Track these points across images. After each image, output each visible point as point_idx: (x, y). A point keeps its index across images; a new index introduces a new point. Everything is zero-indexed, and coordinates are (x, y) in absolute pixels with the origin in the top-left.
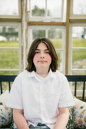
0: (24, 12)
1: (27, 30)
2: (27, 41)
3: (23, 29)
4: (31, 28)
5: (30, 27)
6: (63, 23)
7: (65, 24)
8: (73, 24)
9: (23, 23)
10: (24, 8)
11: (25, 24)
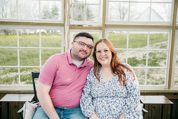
0: (66, 18)
1: (69, 33)
2: (69, 42)
3: (65, 32)
4: (72, 31)
6: (100, 28)
7: (101, 28)
8: (108, 29)
9: (65, 27)
10: (67, 14)
11: (67, 27)
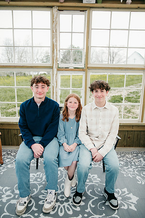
1: (57, 74)
2: (56, 82)
3: (54, 74)
5: (59, 72)
6: (83, 70)
8: (91, 71)
9: (54, 69)
10: (55, 58)
